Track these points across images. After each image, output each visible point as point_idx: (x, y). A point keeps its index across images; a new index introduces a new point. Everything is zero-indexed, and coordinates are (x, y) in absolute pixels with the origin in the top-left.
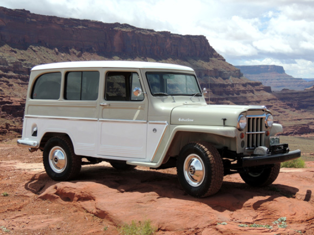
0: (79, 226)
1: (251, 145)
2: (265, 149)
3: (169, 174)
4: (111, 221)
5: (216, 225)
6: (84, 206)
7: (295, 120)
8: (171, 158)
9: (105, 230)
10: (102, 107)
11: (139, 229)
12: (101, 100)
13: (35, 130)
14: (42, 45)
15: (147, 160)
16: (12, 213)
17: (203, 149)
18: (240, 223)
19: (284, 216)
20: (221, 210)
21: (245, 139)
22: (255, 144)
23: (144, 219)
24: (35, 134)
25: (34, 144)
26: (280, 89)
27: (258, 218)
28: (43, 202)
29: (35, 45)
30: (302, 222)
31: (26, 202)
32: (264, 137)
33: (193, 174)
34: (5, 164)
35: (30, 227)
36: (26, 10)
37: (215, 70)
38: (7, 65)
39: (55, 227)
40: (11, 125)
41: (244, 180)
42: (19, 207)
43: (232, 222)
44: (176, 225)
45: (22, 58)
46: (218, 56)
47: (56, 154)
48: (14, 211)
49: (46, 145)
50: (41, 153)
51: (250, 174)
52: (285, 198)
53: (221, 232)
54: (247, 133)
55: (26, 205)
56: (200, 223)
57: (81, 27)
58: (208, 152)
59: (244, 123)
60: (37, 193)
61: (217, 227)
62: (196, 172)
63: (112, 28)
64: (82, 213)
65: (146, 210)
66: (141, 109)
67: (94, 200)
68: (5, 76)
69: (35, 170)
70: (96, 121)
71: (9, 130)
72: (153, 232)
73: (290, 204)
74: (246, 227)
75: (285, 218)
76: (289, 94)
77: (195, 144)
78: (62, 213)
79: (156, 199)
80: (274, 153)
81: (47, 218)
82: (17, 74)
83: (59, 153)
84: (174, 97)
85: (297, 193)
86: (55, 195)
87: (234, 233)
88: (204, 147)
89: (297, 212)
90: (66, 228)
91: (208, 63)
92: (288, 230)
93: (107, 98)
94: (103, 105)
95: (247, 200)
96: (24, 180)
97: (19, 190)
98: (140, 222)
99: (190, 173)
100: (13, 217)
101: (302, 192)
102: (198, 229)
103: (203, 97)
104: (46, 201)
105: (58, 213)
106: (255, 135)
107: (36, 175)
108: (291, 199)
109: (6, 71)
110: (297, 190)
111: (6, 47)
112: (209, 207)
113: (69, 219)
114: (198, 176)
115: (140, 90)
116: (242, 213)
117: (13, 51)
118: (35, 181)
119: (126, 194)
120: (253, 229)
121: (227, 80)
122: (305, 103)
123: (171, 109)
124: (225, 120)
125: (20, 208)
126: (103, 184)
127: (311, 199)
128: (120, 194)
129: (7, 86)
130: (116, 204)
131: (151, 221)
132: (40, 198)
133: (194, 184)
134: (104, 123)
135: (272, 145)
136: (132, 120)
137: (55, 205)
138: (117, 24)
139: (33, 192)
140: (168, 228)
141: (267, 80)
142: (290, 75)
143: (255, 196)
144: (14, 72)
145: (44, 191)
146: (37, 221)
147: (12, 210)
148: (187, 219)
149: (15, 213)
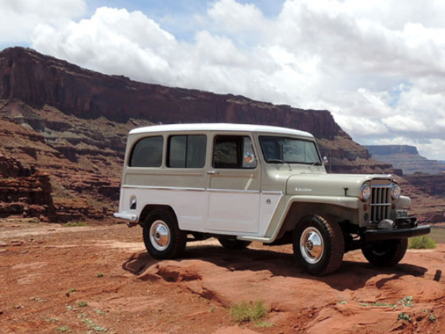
0: (183, 307)
1: (375, 218)
2: (391, 222)
3: (285, 254)
4: (219, 301)
5: (335, 304)
6: (189, 286)
7: (428, 207)
8: (286, 232)
9: (212, 311)
10: (210, 176)
11: (250, 309)
12: (208, 168)
13: (133, 202)
14: (144, 119)
15: (260, 234)
16: (107, 294)
17: (322, 222)
18: (362, 302)
19: (411, 295)
20: (341, 289)
21: (369, 211)
22: (379, 217)
23: (255, 299)
24: (134, 206)
25: (133, 218)
26: (411, 173)
27: (381, 298)
28: (144, 283)
29: (136, 118)
30: (430, 301)
31: (123, 283)
32: (389, 209)
33: (310, 249)
34: (100, 243)
35: (127, 309)
36: (125, 76)
37: (341, 150)
38: (104, 140)
39: (157, 309)
40: (109, 209)
41: (368, 259)
42: (115, 288)
43: (353, 301)
44: (291, 305)
45: (121, 133)
46: (344, 134)
47: (158, 229)
48: (110, 292)
49: (147, 219)
50: (141, 229)
51: (374, 252)
52: (412, 276)
53: (341, 312)
54: (371, 204)
55: (124, 286)
56: (318, 303)
57: (188, 98)
58: (327, 225)
59: (367, 193)
60: (136, 273)
61: (336, 306)
62: (314, 247)
63: (225, 100)
64: (187, 294)
65: (258, 289)
66: (253, 177)
67: (201, 279)
68: (101, 153)
69: (134, 249)
70: (203, 191)
71: (108, 215)
72: (265, 312)
73: (417, 282)
74: (368, 306)
75: (411, 298)
76: (423, 177)
77: (313, 216)
78: (164, 295)
79: (269, 278)
80: (400, 227)
81: (148, 299)
82: (116, 152)
83: (161, 228)
84: (291, 165)
85: (426, 273)
86: (157, 275)
87: (354, 312)
88: (322, 219)
89: (425, 292)
90: (169, 310)
91: (333, 142)
92: (414, 309)
93: (216, 165)
94: (211, 174)
95: (370, 277)
96: (122, 260)
97: (116, 271)
98: (251, 302)
99: (307, 248)
100: (109, 298)
101: (431, 272)
102: (315, 309)
103: (323, 166)
104: (146, 282)
105: (160, 294)
106: (380, 208)
107: (135, 254)
108: (419, 278)
109: (103, 147)
110: (426, 270)
111: (102, 119)
112: (328, 286)
113: (173, 301)
114: (315, 252)
115: (253, 156)
116: (364, 292)
117: (110, 124)
118: (134, 261)
119: (236, 272)
120: (376, 308)
121: (353, 162)
122: (440, 188)
123: (287, 177)
124: (346, 189)
125: (117, 289)
126: (211, 262)
127: (441, 279)
128: (230, 273)
129: (104, 165)
130: (225, 283)
131: (264, 302)
132: (139, 278)
133: (311, 261)
134: (213, 193)
135: (398, 218)
136: (243, 189)
137: (157, 286)
138: (230, 96)
139: (132, 272)
140: (283, 309)
141: (398, 161)
142: (423, 156)
143: (379, 274)
144: (112, 149)
145: (145, 270)
146: (136, 303)
147: (107, 292)
148: (303, 298)
149: (111, 294)
